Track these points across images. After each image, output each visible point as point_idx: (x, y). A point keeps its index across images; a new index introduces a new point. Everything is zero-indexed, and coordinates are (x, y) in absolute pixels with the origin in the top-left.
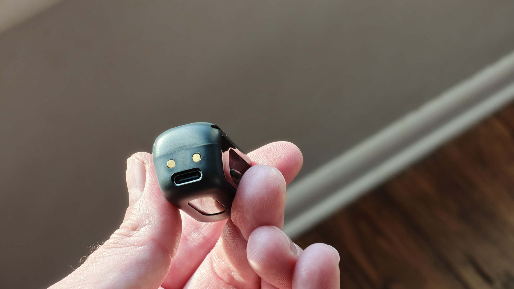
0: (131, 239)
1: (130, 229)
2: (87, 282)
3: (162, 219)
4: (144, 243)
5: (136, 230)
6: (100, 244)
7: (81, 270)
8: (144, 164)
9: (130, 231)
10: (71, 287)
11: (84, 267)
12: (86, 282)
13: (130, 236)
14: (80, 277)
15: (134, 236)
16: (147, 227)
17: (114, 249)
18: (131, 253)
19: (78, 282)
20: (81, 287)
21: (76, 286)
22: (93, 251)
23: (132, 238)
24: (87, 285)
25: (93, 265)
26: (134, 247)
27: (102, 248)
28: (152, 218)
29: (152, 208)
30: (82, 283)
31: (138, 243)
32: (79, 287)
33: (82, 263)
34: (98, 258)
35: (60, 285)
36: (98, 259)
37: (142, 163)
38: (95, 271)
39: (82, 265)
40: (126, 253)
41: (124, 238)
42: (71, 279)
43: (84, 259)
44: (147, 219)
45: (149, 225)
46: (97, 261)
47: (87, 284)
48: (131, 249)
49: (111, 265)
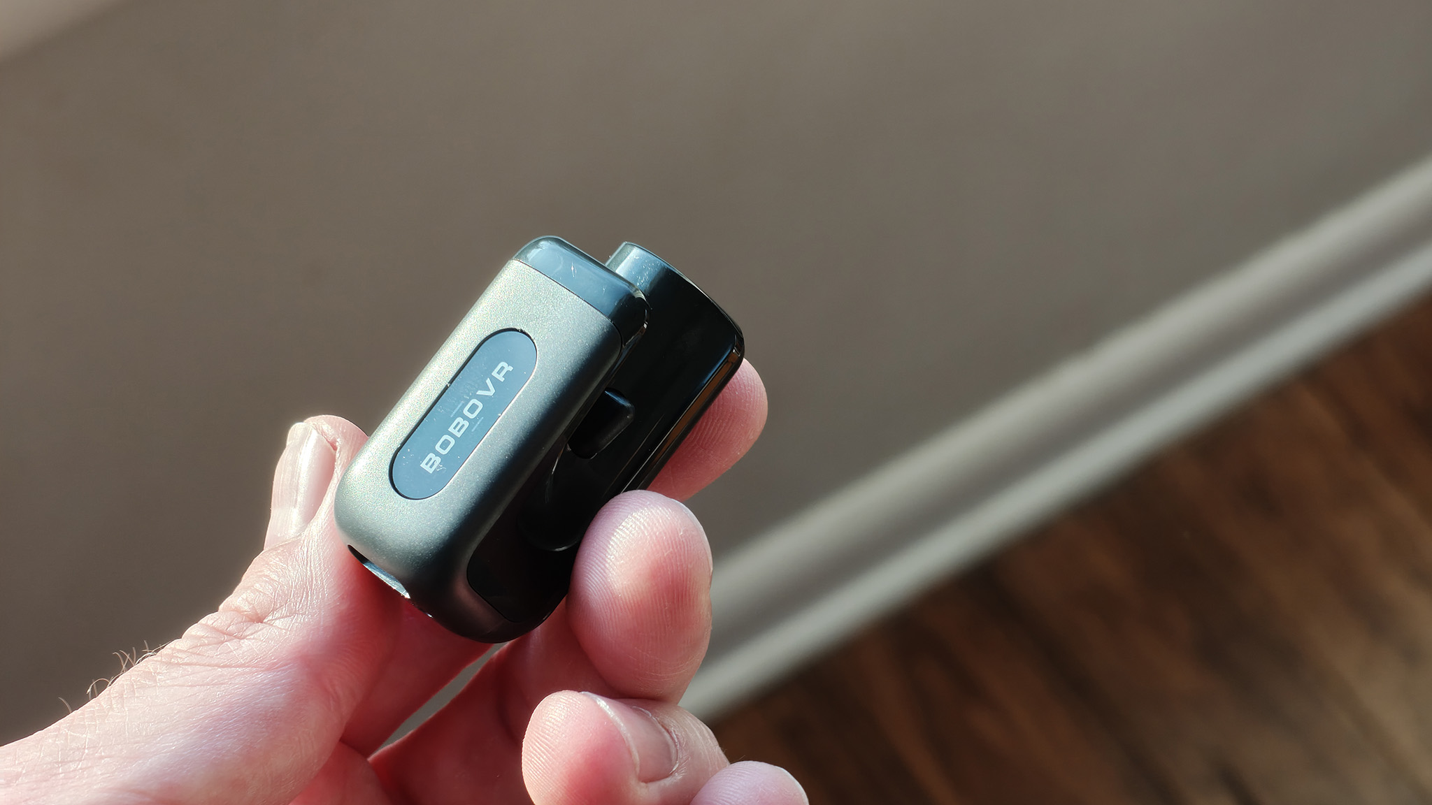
0: (243, 645)
1: (247, 616)
2: (103, 754)
3: (344, 607)
4: (276, 663)
5: (262, 622)
6: (151, 649)
7: (86, 716)
8: (335, 449)
9: (245, 622)
10: (56, 763)
11: (97, 708)
12: (101, 753)
13: (240, 638)
14: (84, 736)
15: (254, 639)
16: (297, 619)
17: (189, 669)
18: (238, 688)
19: (78, 749)
20: (84, 766)
21: (71, 761)
22: (129, 666)
23: (246, 643)
24: (103, 761)
25: (123, 707)
26: (247, 670)
27: (157, 661)
28: (317, 598)
29: (324, 571)
30: (87, 754)
31: (261, 661)
32: (79, 764)
33: (94, 696)
34: (139, 688)
35: (26, 752)
36: (139, 690)
37: (329, 445)
38: (128, 725)
39: (92, 702)
40: (222, 684)
41: (223, 642)
42: (57, 736)
43: (101, 687)
44: (302, 597)
45: (302, 615)
46: (137, 697)
47: (101, 758)
48: (238, 675)
49: (176, 712)
